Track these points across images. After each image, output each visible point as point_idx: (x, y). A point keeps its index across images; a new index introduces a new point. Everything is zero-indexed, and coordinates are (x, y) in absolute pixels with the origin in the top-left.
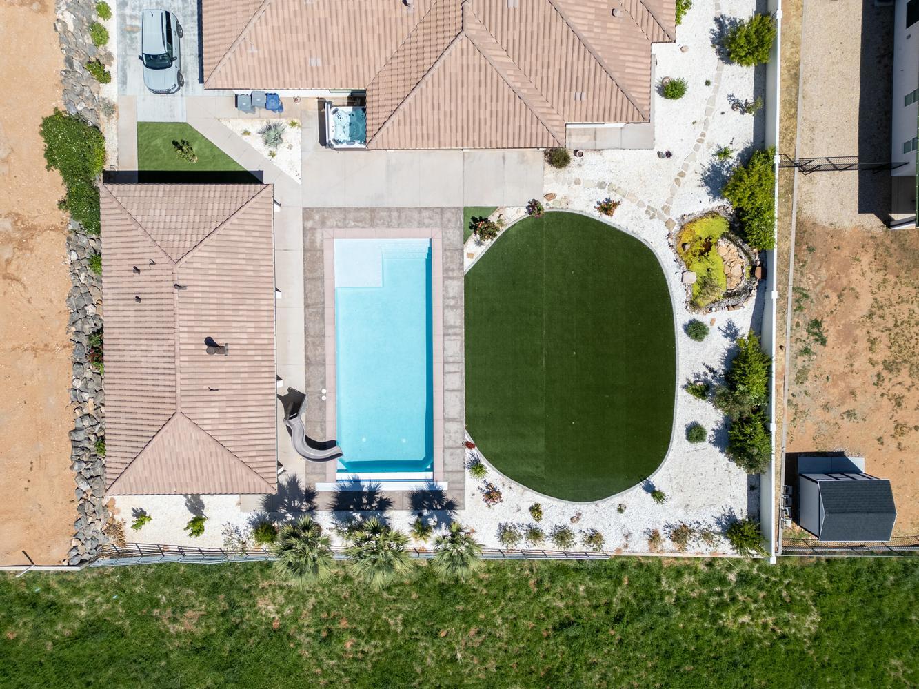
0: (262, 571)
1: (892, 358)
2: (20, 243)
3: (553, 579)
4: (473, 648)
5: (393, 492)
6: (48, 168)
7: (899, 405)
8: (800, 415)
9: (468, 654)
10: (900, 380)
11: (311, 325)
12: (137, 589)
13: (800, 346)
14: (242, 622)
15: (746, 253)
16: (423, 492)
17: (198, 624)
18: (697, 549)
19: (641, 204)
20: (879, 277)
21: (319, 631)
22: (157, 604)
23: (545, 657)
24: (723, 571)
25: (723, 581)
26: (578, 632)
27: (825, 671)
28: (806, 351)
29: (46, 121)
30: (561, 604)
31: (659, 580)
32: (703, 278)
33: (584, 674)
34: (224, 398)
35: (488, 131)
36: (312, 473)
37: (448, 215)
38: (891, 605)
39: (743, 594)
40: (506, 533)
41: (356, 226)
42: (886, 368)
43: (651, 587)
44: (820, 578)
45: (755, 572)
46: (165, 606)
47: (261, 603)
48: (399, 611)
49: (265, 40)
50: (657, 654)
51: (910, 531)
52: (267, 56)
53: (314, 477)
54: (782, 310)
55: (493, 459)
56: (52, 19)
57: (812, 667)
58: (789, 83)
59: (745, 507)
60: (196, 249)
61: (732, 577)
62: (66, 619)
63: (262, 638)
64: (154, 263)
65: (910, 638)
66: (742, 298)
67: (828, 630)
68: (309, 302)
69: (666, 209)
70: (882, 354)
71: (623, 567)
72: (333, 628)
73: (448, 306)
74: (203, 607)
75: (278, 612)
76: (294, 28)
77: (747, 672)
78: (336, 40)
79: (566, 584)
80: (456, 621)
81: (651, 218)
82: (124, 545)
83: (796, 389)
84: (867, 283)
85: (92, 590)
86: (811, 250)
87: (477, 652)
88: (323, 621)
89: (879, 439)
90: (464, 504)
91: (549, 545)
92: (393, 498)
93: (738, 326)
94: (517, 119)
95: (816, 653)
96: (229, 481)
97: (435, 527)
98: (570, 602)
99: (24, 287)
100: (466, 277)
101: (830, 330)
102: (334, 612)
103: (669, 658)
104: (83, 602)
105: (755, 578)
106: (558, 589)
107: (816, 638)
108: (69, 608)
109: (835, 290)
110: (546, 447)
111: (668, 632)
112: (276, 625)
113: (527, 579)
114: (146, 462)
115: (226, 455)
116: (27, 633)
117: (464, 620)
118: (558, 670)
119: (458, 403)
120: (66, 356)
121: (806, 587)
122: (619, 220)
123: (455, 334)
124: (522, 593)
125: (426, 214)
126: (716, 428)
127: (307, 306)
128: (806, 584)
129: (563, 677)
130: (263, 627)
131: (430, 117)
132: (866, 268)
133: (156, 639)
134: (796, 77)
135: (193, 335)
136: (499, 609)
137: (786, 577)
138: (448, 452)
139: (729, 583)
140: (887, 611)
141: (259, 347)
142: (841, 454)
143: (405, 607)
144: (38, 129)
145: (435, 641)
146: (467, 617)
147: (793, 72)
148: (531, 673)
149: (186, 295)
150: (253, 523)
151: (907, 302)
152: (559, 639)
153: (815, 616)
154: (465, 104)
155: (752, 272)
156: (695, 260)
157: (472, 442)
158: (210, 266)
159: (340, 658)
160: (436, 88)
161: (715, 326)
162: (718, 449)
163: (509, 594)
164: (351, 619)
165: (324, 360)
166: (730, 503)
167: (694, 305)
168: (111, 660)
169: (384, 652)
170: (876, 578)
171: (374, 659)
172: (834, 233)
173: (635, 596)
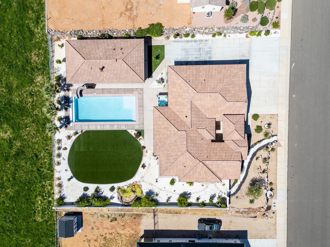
0: (49, 77)
1: (107, 239)
2: (130, 17)
3: (48, 153)
4: (30, 132)
5: (69, 111)
6: (149, 24)
7: (95, 241)
8: (92, 216)
9: (28, 131)
10: (102, 241)
11: (113, 90)
12: (43, 45)
13: (110, 216)
14: (35, 72)
15: (132, 201)
16: (69, 119)
17: (34, 61)
18: (56, 189)
19: (145, 174)
20: (128, 235)
21: (33, 92)
22: (39, 49)
23: (28, 151)
24: (52, 197)
25: (49, 197)
26: (35, 159)
27: (27, 223)
28: (109, 217)
29: (161, 24)
30: (42, 155)
31: (49, 180)
32: (126, 191)
33: (24, 161)
34: (90, 71)
35: (157, 136)
36: (74, 90)
37: (142, 126)
38: (44, 239)
39: (46, 202)
40: (59, 141)
41: (139, 102)
42: (105, 237)
43: (47, 178)
44: (51, 222)
45: (52, 205)
46: (39, 52)
47: (40, 77)
48: (39, 113)
49: (178, 82)
50: (30, 180)
51: (63, 244)
52: (175, 82)
53: (73, 91)
54: (118, 210)
55: (78, 138)
56: (187, 26)
57: (27, 220)
58: (175, 211)
59: (67, 201)
60: (126, 65)
61: (50, 199)
62: (34, 26)
63: (31, 77)
64: (123, 54)
65: (36, 244)
66: (121, 200)
67: (37, 224)
68: (119, 90)
69: (143, 181)
70: (108, 236)
71: (52, 171)
72: (34, 96)
73: (118, 126)
74: (39, 62)
75: (38, 81)
76: (180, 89)
77: (26, 203)
78: (178, 99)
79: (47, 156)
80: (37, 128)
81: (141, 177)
82: (54, 41)
83: (99, 214)
84: (126, 232)
85: (42, 33)
86: (135, 218)
87: (29, 133)
88: (36, 93)
89: (86, 236)
90: (67, 130)
91: (57, 152)
92: (68, 111)
93: (113, 199)
94: (160, 144)
95: (31, 221)
96: (69, 71)
97: (61, 122)
98: (42, 158)
99: (119, 18)
100: (126, 130)
101: (114, 223)
102: (38, 96)
103: (29, 183)
104: (39, 31)
105: (50, 205)
106: (46, 154)
107: (35, 221)
108: (37, 27)
109: (124, 224)
110: (82, 151)
111: (35, 183)
112: (34, 81)
113: (48, 146)
114: (73, 51)
115: (76, 71)
116: (30, 16)
117: (37, 130)
118: (25, 154)
119: (93, 128)
120: (102, 28)
121: (48, 218)
122: (140, 169)
123: (111, 128)
124: (45, 145)
125: (142, 120)
126: (87, 194)
127: (118, 89)
128: (49, 218)
129: (23, 156)
130: (34, 77)
131: (160, 122)
132: (130, 232)
133: (30, 50)
134: (177, 213)
135: (105, 64)
136: (40, 139)
137: (51, 213)
138: (80, 126)
139: (49, 198)
140: (42, 239)
141: (103, 79)
142: (82, 226)
143: (40, 115)
144: (159, 22)
145: (31, 123)
146: (38, 131)
147: (178, 212)
148: (24, 147)
149: (115, 62)
150: (61, 75)
151: (122, 242)
152: (33, 155)
153: (41, 220)
154: (163, 131)
155: (127, 203)
156: (130, 189)
157: (83, 132)
158: (122, 68)
159: (26, 98)
160: (166, 124)
161: (114, 194)
162: (82, 194)
163: (44, 142)
164: (37, 101)
165: (104, 94)
166: (68, 198)
167: (119, 188)
168: (24, 38)
169: (28, 109)
170: (51, 236)
171: (26, 107)
172: (139, 224)
173: (45, 174)
